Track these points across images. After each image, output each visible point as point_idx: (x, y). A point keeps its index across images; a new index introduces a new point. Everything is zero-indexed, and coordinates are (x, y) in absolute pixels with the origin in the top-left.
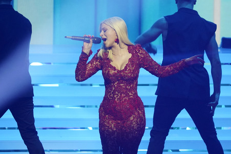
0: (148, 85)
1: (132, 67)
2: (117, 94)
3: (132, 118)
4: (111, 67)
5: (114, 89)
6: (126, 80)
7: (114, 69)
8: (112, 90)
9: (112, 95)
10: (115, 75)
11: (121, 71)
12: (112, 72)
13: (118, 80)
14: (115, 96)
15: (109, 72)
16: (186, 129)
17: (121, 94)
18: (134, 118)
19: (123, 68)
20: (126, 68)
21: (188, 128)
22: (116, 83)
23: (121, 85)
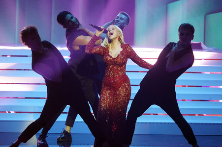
1: (122, 57)
2: (112, 73)
3: (120, 89)
4: (109, 55)
5: (110, 69)
6: (118, 65)
7: (111, 57)
8: (108, 70)
10: (110, 60)
11: (114, 59)
12: (109, 59)
13: (113, 64)
14: (110, 74)
15: (107, 58)
17: (114, 73)
18: (122, 88)
19: (116, 57)
20: (118, 56)
22: (111, 66)
23: (114, 67)
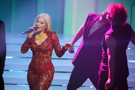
0: (67, 59)
1: (46, 43)
2: (38, 59)
5: (36, 56)
6: (43, 52)
7: (36, 44)
8: (35, 56)
9: (35, 60)
10: (36, 48)
14: (37, 60)
15: (33, 46)
16: (90, 87)
17: (40, 59)
19: (41, 44)
21: (91, 87)
22: (37, 53)
23: (40, 54)
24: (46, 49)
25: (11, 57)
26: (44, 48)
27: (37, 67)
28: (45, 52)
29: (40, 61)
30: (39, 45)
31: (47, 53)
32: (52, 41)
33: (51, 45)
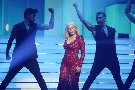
23: (69, 51)
24: (73, 47)
25: (45, 54)
26: (72, 47)
27: (67, 61)
28: (73, 49)
29: (69, 56)
30: (69, 44)
31: (74, 51)
32: (79, 43)
33: (78, 45)
